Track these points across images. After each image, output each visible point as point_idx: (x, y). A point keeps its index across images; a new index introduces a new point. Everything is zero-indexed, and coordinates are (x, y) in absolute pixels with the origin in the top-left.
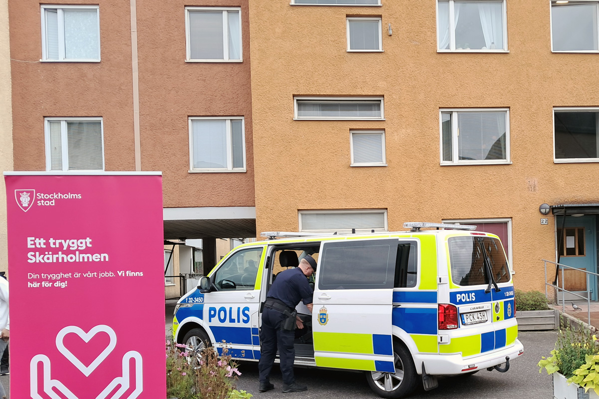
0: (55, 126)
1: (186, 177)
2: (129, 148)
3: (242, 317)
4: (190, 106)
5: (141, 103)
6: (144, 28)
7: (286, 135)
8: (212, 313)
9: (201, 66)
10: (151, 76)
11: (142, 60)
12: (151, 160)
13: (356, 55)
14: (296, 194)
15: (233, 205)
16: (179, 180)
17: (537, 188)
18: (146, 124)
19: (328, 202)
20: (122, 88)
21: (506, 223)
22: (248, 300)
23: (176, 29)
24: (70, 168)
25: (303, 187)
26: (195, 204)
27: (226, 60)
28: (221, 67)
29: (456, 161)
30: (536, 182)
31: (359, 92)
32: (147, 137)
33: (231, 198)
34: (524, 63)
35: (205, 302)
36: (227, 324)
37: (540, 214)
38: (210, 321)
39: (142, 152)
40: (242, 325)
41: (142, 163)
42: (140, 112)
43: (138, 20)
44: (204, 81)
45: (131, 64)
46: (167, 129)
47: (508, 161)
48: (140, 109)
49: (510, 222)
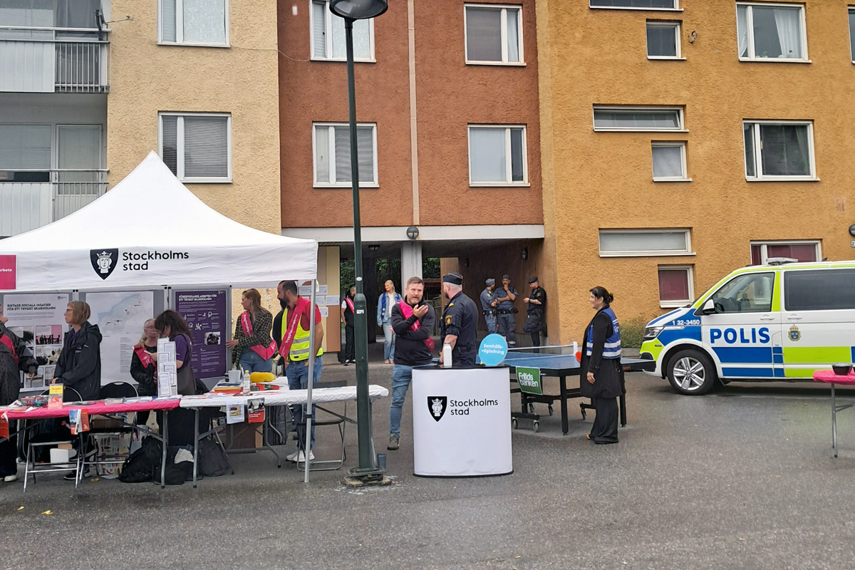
0: (322, 132)
1: (467, 191)
2: (406, 159)
3: (758, 337)
4: (470, 113)
5: (419, 109)
6: (423, 26)
7: (586, 148)
8: (716, 334)
9: (483, 69)
10: (430, 80)
11: (420, 62)
12: (429, 172)
13: (657, 63)
14: (597, 211)
15: (516, 222)
16: (459, 195)
17: (845, 207)
18: (424, 132)
19: (631, 220)
20: (398, 91)
21: (814, 245)
22: (766, 322)
23: (456, 28)
24: (338, 180)
25: (604, 204)
26: (475, 221)
27: (505, 62)
28: (503, 72)
29: (761, 177)
30: (845, 201)
31: (661, 102)
32: (425, 147)
33: (514, 215)
34: (826, 74)
35: (703, 323)
36: (738, 344)
37: (850, 235)
38: (713, 342)
39: (419, 163)
40: (759, 344)
41: (419, 175)
42: (417, 119)
43: (415, 17)
44: (486, 85)
45: (408, 66)
46: (446, 138)
47: (813, 176)
48: (418, 115)
49: (819, 245)
